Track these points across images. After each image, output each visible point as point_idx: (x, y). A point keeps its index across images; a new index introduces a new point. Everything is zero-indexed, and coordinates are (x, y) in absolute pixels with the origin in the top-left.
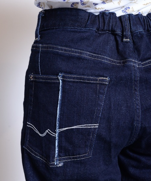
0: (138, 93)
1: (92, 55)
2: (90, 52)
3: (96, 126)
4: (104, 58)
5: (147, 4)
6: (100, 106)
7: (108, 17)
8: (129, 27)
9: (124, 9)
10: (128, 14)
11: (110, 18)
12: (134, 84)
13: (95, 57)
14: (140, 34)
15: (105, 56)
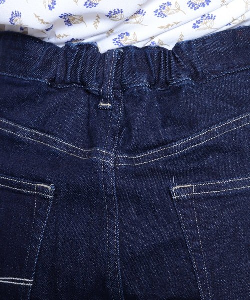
0: (116, 222)
1: (36, 134)
2: (31, 128)
3: (29, 282)
4: (55, 143)
5: (169, 25)
6: (37, 241)
7: (74, 55)
8: (112, 78)
9: (118, 37)
10: (122, 48)
11: (79, 56)
12: (107, 202)
13: (42, 139)
14: (138, 92)
15: (59, 137)
